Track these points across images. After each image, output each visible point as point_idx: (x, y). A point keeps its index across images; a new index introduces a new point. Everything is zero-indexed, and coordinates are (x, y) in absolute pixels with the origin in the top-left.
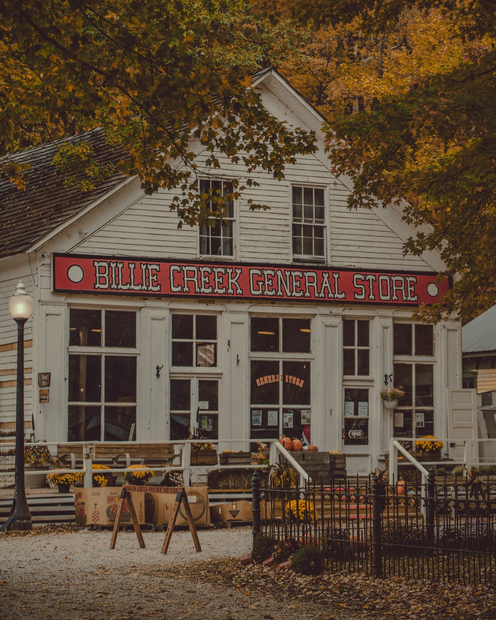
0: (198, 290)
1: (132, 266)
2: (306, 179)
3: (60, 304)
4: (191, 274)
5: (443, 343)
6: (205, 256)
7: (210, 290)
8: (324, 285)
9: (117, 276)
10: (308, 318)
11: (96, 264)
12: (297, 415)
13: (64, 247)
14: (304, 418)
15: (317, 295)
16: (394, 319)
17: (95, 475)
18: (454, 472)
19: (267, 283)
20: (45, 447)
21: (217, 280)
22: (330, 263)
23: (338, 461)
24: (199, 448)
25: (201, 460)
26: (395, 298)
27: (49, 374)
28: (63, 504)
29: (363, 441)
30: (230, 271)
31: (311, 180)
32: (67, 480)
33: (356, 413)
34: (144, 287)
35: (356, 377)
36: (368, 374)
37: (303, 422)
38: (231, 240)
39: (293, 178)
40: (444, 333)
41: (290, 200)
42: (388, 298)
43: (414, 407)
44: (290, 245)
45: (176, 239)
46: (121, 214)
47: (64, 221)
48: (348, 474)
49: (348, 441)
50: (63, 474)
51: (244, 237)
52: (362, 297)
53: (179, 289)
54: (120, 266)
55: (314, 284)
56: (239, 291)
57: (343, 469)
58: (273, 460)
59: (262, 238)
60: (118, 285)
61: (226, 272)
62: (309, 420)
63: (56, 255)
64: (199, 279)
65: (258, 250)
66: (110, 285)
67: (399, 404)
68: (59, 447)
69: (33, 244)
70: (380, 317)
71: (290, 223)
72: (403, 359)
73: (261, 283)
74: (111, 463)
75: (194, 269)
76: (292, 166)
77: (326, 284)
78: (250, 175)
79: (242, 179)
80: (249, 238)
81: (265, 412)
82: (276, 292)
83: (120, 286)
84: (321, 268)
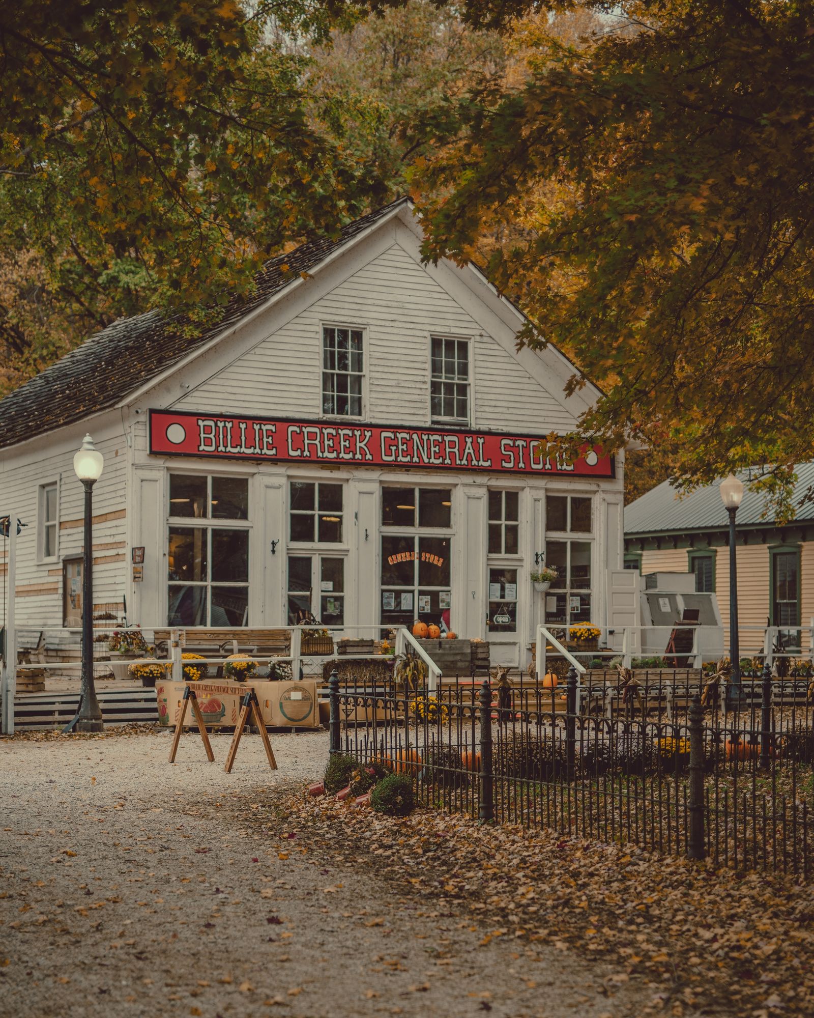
0: (320, 454)
1: (243, 426)
2: (447, 330)
3: (158, 468)
4: (312, 436)
5: (603, 518)
6: (329, 416)
7: (334, 455)
8: (467, 451)
9: (225, 437)
10: (448, 488)
11: (200, 422)
12: (435, 596)
13: (163, 403)
14: (443, 601)
15: (458, 462)
16: (547, 490)
17: (185, 665)
18: (612, 663)
19: (400, 447)
20: (139, 633)
21: (342, 443)
22: (474, 427)
23: (480, 650)
24: (312, 635)
25: (314, 649)
26: (548, 466)
27: (143, 549)
28: (147, 700)
29: (510, 628)
30: (358, 433)
31: (453, 330)
32: (151, 672)
33: (503, 596)
34: (258, 450)
35: (503, 555)
36: (516, 552)
37: (442, 606)
38: (360, 399)
39: (432, 328)
40: (603, 507)
41: (428, 353)
42: (540, 466)
43: (568, 590)
44: (429, 404)
45: (295, 395)
46: (230, 365)
47: (162, 372)
48: (492, 665)
49: (493, 628)
50: (147, 665)
51: (374, 395)
52: (511, 465)
53: (298, 453)
54: (229, 425)
55: (456, 450)
56: (369, 457)
57: (486, 659)
58: (399, 649)
59: (396, 396)
60: (226, 447)
61: (353, 434)
62: (448, 604)
63: (152, 411)
64: (322, 442)
65: (391, 409)
66: (217, 447)
67: (551, 587)
68: (156, 633)
69: (123, 398)
70: (531, 488)
71: (429, 379)
72: (556, 536)
73: (393, 448)
74: (218, 651)
75: (317, 430)
76: (431, 314)
77: (469, 449)
78: (383, 323)
79: (372, 328)
80: (380, 396)
81: (398, 594)
82: (412, 458)
83: (229, 449)
84: (464, 432)
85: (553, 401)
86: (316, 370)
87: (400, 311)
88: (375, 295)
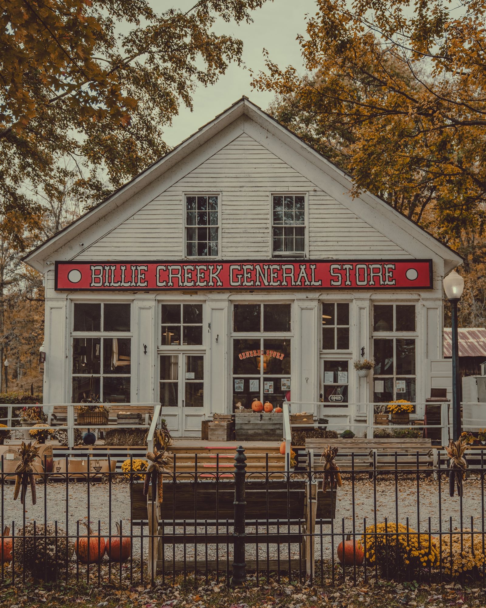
0: (181, 284)
1: (123, 268)
2: (286, 189)
3: (62, 300)
4: (175, 272)
5: (423, 320)
6: (191, 258)
7: (192, 284)
8: (301, 275)
9: (110, 276)
10: (288, 303)
11: (93, 268)
12: (277, 382)
13: (67, 256)
14: (284, 385)
16: (371, 300)
19: (245, 275)
21: (199, 275)
22: (308, 257)
26: (372, 282)
30: (211, 268)
31: (291, 189)
33: (336, 380)
34: (133, 284)
35: (336, 350)
36: (348, 348)
37: (283, 388)
38: (216, 243)
39: (273, 189)
40: (424, 312)
41: (270, 207)
42: (365, 283)
43: (395, 376)
44: (271, 244)
45: (164, 245)
46: (115, 228)
51: (225, 240)
52: (339, 283)
53: (164, 284)
54: (113, 268)
55: (292, 275)
56: (219, 283)
59: (243, 240)
60: (110, 283)
61: (208, 268)
62: (289, 387)
63: (57, 263)
64: (183, 275)
65: (239, 249)
66: (103, 284)
67: (378, 373)
68: (55, 408)
70: (357, 299)
71: (270, 226)
72: (382, 334)
73: (240, 277)
75: (179, 267)
76: (272, 179)
77: (303, 273)
78: (233, 189)
79: (224, 193)
80: (231, 240)
81: (247, 381)
82: (255, 282)
83: (112, 284)
84: (298, 261)
85: (378, 234)
86: (180, 226)
87: (247, 180)
88: (226, 171)
